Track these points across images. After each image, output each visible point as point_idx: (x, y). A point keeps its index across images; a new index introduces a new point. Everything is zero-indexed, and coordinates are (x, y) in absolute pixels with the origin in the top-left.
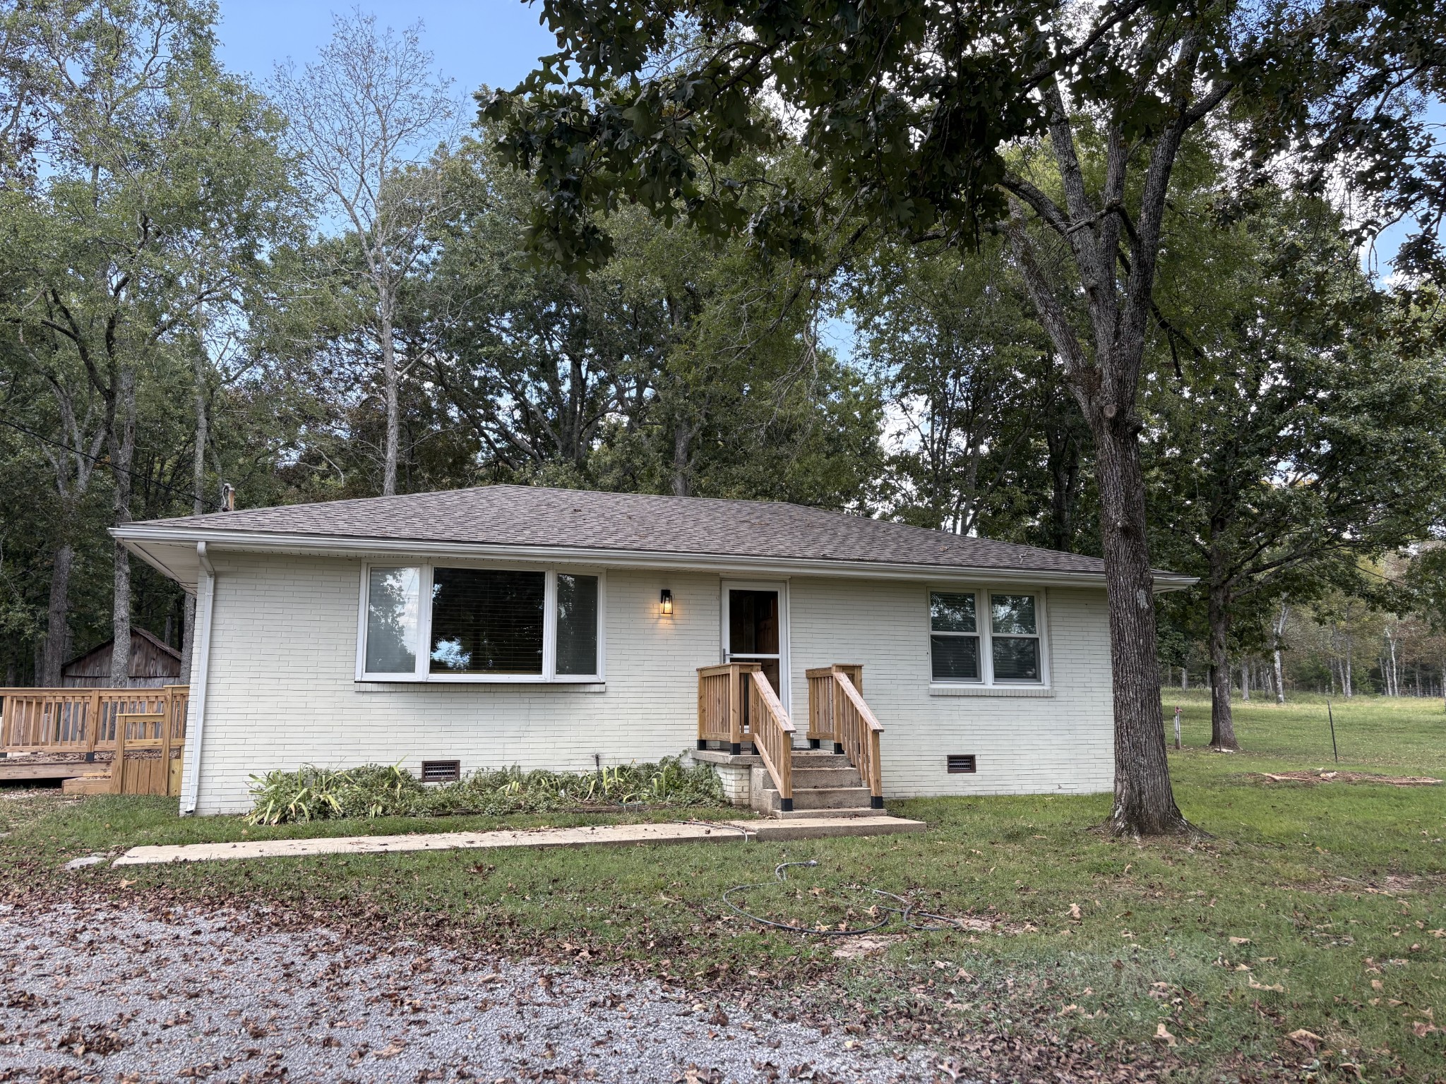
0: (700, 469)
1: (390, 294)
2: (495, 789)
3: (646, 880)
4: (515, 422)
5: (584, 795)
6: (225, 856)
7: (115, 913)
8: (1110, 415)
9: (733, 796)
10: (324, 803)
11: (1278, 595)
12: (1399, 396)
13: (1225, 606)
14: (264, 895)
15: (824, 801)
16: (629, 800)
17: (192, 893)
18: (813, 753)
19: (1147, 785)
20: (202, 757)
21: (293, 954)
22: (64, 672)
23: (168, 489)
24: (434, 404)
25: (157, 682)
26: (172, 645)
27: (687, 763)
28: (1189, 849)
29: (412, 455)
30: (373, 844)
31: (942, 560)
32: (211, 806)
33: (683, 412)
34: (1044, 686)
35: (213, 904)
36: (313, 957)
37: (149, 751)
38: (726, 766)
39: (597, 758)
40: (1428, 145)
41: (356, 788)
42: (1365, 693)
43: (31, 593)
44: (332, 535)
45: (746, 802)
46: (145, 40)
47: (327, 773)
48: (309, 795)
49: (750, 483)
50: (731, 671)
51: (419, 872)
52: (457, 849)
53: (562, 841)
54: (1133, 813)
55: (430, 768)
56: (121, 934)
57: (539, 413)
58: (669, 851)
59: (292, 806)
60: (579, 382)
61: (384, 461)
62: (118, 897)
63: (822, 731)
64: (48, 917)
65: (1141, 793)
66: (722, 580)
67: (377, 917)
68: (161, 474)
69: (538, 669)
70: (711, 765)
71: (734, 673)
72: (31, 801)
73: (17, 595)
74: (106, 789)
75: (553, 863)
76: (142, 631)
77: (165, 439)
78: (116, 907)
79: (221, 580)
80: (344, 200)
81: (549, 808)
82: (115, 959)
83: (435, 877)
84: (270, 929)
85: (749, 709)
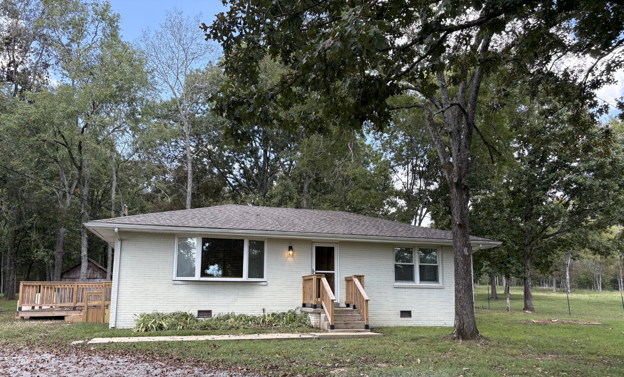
0: (313, 196)
1: (189, 124)
2: (225, 321)
3: (273, 350)
4: (241, 174)
5: (258, 324)
6: (126, 341)
7: (90, 357)
8: (455, 181)
9: (313, 324)
10: (161, 324)
11: (556, 248)
12: (600, 166)
13: (530, 253)
14: (140, 352)
15: (347, 326)
16: (275, 325)
17: (116, 352)
18: (347, 309)
19: (466, 320)
20: (117, 308)
21: (150, 368)
22: (62, 276)
23: (100, 202)
24: (207, 167)
25: (98, 280)
26: (102, 265)
27: (298, 312)
28: (479, 345)
29: (198, 189)
30: (179, 338)
31: (398, 235)
32: (120, 326)
33: (306, 173)
34: (440, 284)
35: (123, 355)
36: (156, 369)
37: (95, 306)
38: (312, 313)
39: (264, 310)
40: (576, 79)
41: (173, 319)
42: (608, 290)
43: (46, 244)
44: (164, 226)
45: (318, 327)
46: (91, 28)
47: (162, 314)
48: (155, 322)
49: (332, 202)
50: (313, 277)
51: (193, 347)
52: (208, 340)
53: (246, 338)
54: (460, 332)
55: (201, 313)
56: (93, 363)
57: (251, 171)
58: (284, 342)
59: (149, 325)
60: (267, 159)
61: (187, 192)
62: (90, 353)
63: (350, 300)
64: (68, 358)
65: (463, 324)
66: (313, 242)
67: (178, 359)
68: (97, 196)
69: (241, 276)
70: (306, 313)
71: (314, 278)
72: (53, 324)
73: (41, 245)
74: (80, 320)
75: (242, 346)
76: (92, 260)
77: (99, 182)
78: (90, 355)
79: (123, 242)
80: (170, 86)
81: (244, 328)
82: (92, 369)
83: (199, 349)
84: (142, 362)
85: (319, 293)
